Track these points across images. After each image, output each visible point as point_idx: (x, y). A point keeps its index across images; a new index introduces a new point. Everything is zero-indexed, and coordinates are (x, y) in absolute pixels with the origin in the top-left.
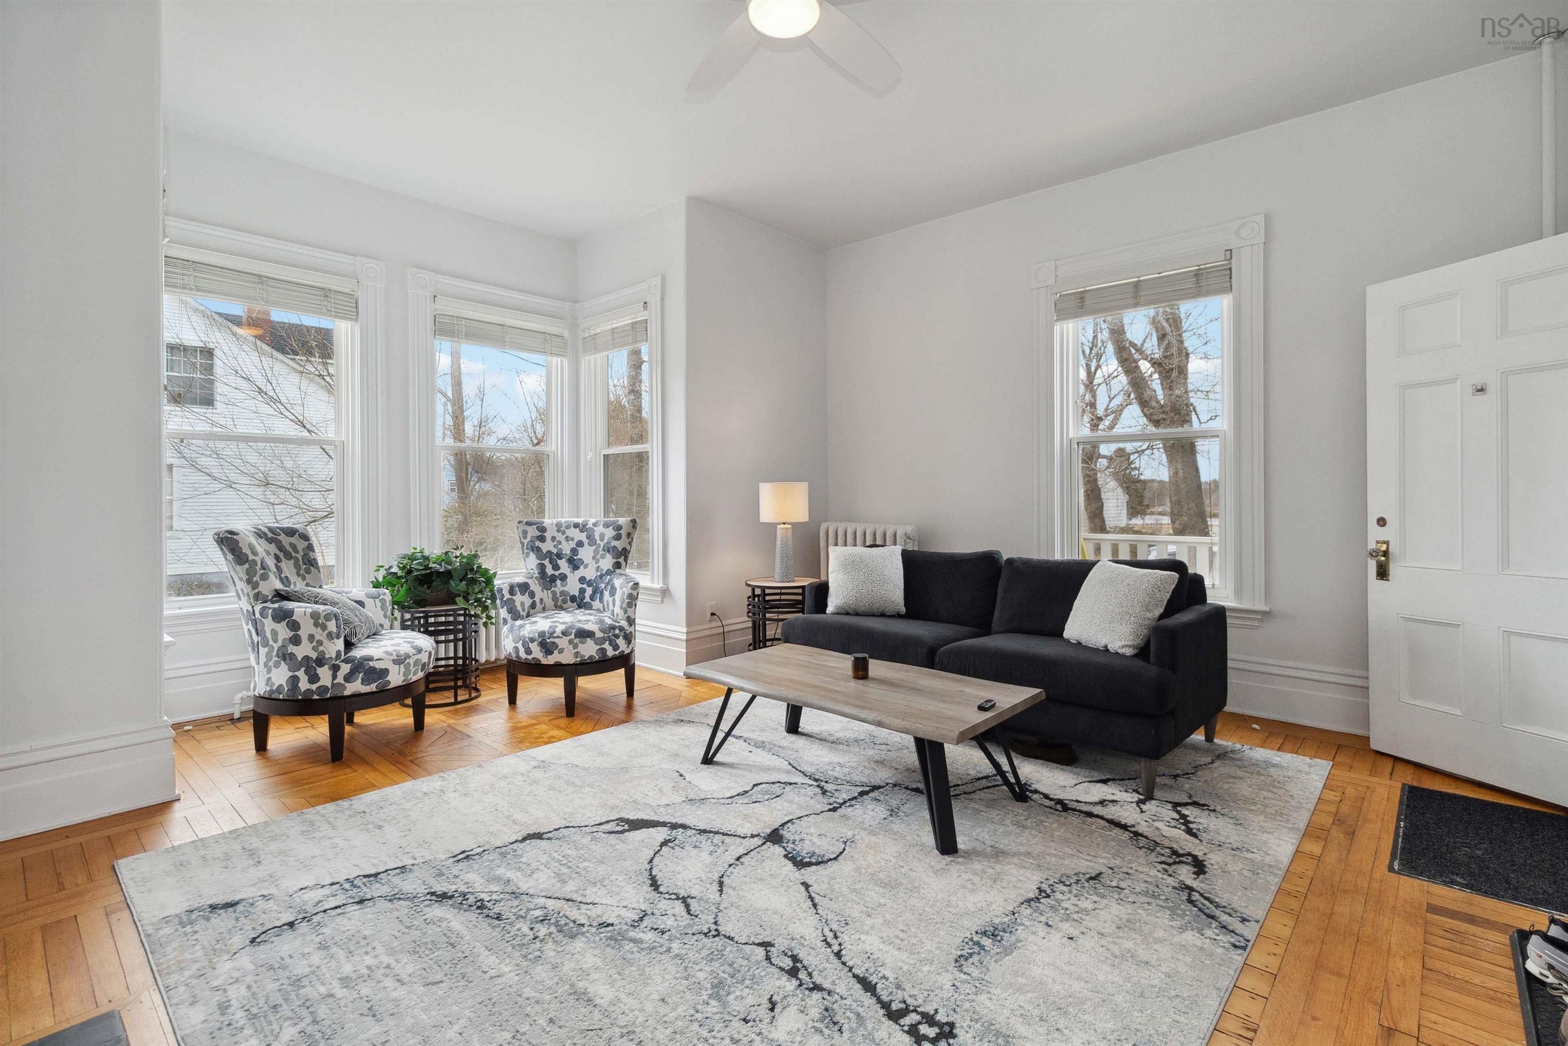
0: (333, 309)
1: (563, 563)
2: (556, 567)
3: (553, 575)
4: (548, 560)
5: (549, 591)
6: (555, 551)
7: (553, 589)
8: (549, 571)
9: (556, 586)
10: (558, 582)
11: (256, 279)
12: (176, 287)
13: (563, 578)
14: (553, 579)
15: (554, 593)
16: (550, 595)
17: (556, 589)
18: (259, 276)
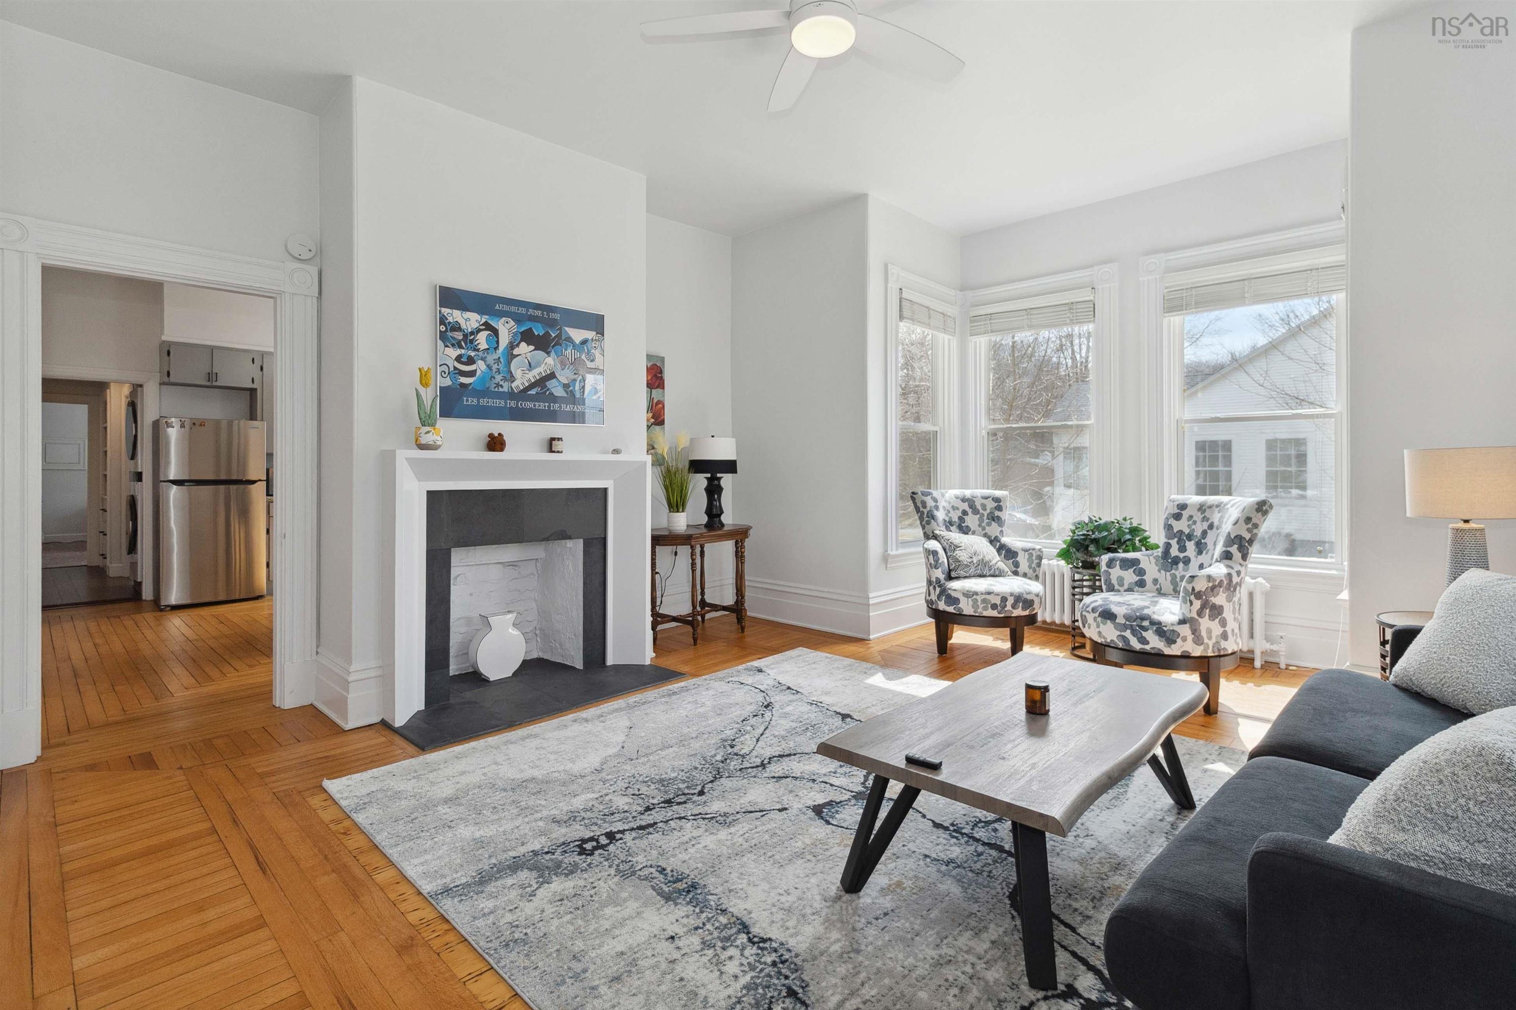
0: (1075, 318)
1: (1191, 546)
2: (1182, 549)
3: (1177, 556)
4: (1176, 539)
5: (1168, 574)
6: (1187, 531)
7: (1173, 571)
8: (1174, 551)
9: (1177, 569)
10: (1181, 565)
11: (1025, 313)
12: (981, 334)
13: (1187, 561)
14: (1176, 561)
15: (1174, 577)
16: (1169, 578)
17: (1177, 573)
18: (1026, 310)
